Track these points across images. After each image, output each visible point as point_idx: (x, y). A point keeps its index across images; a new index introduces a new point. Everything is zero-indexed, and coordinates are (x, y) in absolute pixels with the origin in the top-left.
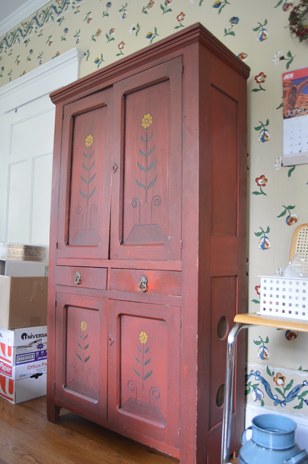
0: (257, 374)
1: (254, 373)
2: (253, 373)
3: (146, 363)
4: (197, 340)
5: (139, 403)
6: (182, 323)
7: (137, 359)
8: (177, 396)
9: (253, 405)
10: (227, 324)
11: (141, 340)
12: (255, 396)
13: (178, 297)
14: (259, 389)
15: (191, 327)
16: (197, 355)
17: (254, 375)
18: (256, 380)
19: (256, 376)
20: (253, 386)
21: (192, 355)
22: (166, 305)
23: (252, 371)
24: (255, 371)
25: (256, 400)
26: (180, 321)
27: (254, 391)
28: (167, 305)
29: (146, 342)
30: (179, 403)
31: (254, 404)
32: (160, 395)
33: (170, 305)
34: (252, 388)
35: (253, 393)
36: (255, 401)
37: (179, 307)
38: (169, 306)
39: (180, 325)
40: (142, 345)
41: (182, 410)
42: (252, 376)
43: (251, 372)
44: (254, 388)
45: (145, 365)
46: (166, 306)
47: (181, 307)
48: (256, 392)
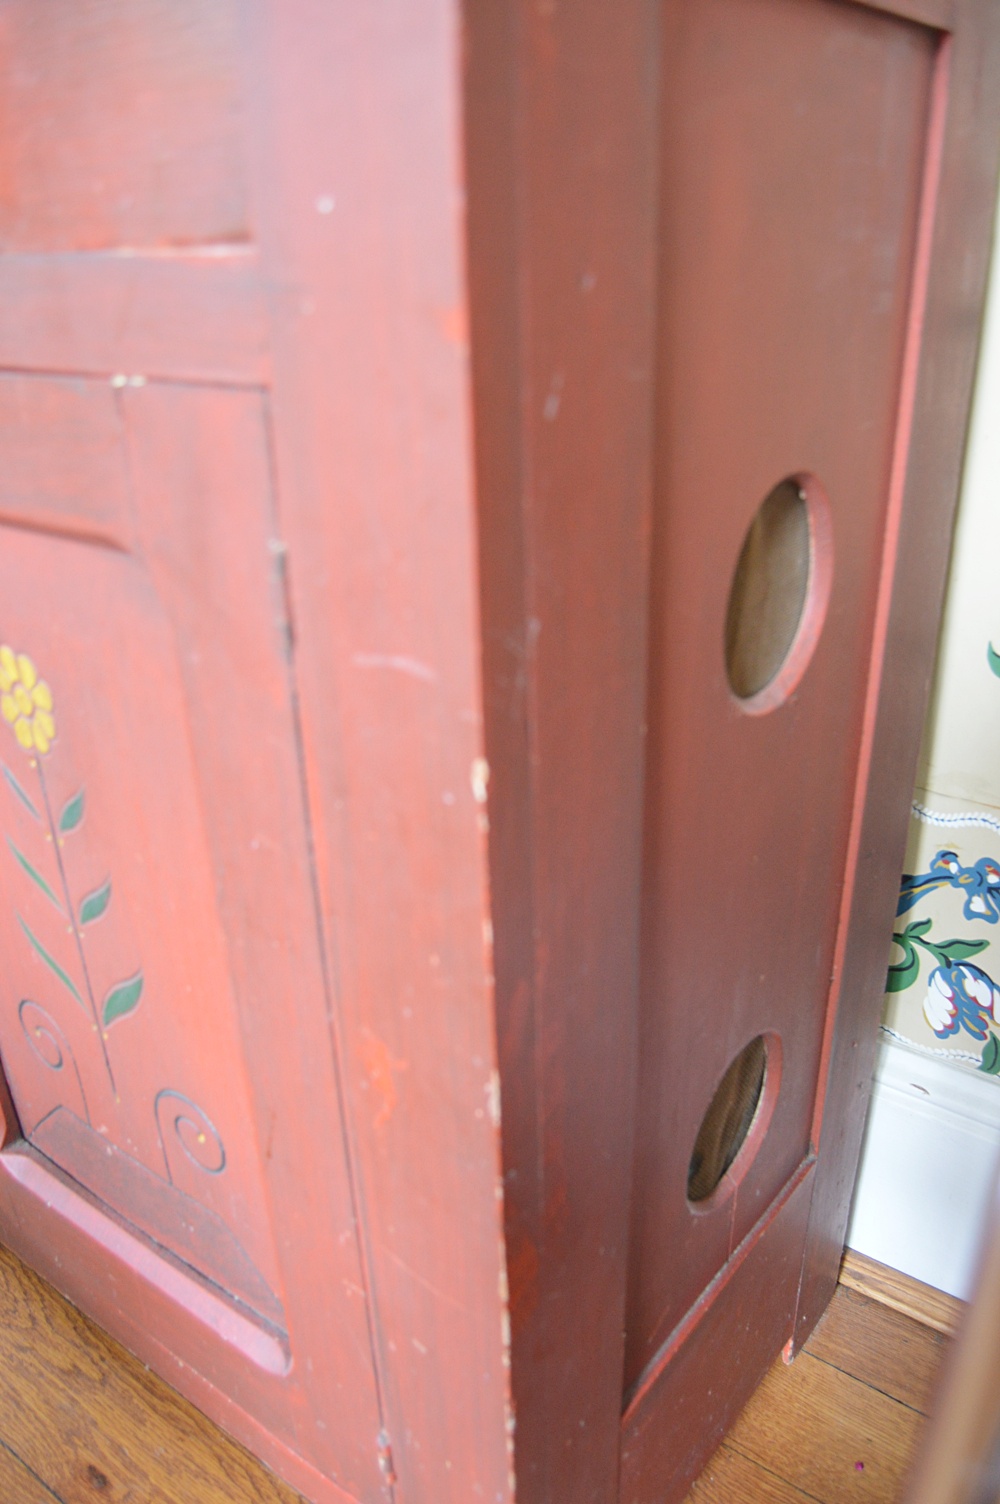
0: (982, 880)
1: (962, 871)
2: (953, 868)
3: (92, 911)
4: (482, 823)
5: (109, 1150)
6: (297, 594)
7: (26, 866)
8: (342, 1239)
9: (922, 1055)
10: (813, 551)
11: (18, 718)
12: (950, 1006)
13: (221, 252)
14: (980, 974)
15: (401, 662)
16: (488, 981)
17: (957, 885)
18: (970, 914)
19: (971, 895)
20: (942, 949)
21: (435, 960)
22: (107, 376)
23: (947, 856)
24: (968, 860)
25: (951, 1029)
26: (273, 578)
27: (946, 978)
28: (119, 381)
29: (50, 741)
30: (365, 1288)
31: (929, 1051)
32: (227, 1156)
33: (152, 379)
34: (928, 961)
35: (932, 990)
36: (942, 1034)
37: (246, 388)
38: (138, 381)
39: (280, 621)
40: (33, 764)
41: (392, 1346)
42: (945, 887)
43: (940, 863)
44: (949, 964)
45: (85, 920)
46: (118, 393)
47: (264, 388)
48: (957, 985)
